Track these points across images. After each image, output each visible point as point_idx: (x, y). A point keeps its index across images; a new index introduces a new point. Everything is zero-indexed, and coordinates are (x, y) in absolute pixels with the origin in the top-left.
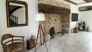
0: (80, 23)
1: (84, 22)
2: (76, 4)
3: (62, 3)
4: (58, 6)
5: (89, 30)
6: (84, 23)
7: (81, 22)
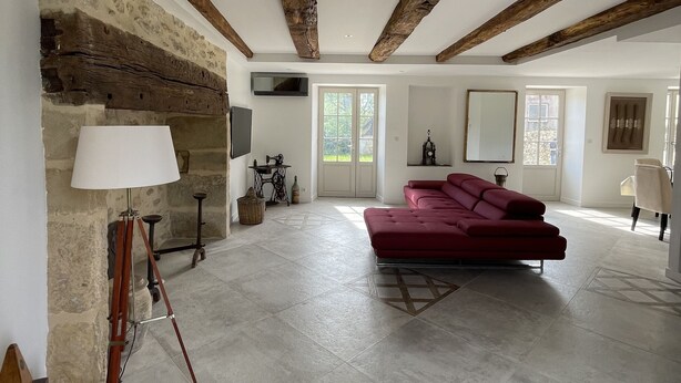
0: (262, 163)
1: (280, 157)
2: (249, 54)
3: (195, 36)
4: (178, 54)
5: (301, 196)
6: (279, 161)
7: (268, 159)
